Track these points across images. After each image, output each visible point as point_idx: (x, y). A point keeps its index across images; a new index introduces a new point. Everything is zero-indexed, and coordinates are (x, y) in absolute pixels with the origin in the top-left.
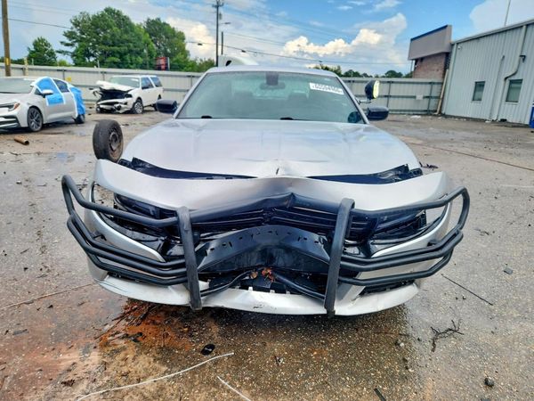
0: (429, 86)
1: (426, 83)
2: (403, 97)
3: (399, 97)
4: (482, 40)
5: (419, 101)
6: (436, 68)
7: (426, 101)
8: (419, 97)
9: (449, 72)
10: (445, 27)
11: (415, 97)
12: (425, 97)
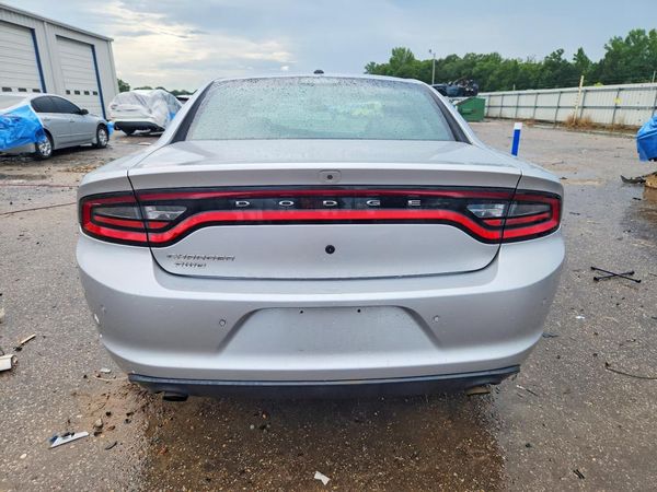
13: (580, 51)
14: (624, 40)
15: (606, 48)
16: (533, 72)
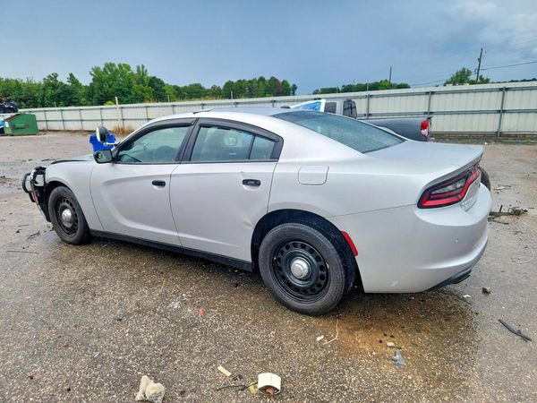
13: (71, 75)
14: (102, 69)
15: (91, 74)
16: (37, 90)
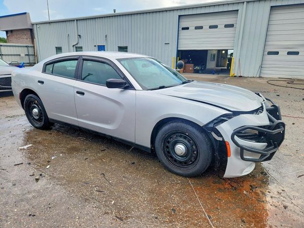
0: (26, 48)
1: (24, 46)
2: (11, 55)
3: (8, 55)
4: (52, 24)
5: (23, 57)
6: (25, 37)
7: (27, 57)
8: (23, 55)
9: (36, 40)
10: (25, 13)
11: (20, 55)
12: (26, 55)
